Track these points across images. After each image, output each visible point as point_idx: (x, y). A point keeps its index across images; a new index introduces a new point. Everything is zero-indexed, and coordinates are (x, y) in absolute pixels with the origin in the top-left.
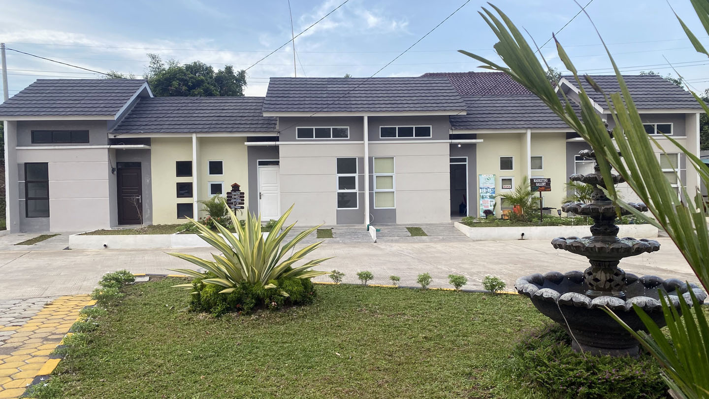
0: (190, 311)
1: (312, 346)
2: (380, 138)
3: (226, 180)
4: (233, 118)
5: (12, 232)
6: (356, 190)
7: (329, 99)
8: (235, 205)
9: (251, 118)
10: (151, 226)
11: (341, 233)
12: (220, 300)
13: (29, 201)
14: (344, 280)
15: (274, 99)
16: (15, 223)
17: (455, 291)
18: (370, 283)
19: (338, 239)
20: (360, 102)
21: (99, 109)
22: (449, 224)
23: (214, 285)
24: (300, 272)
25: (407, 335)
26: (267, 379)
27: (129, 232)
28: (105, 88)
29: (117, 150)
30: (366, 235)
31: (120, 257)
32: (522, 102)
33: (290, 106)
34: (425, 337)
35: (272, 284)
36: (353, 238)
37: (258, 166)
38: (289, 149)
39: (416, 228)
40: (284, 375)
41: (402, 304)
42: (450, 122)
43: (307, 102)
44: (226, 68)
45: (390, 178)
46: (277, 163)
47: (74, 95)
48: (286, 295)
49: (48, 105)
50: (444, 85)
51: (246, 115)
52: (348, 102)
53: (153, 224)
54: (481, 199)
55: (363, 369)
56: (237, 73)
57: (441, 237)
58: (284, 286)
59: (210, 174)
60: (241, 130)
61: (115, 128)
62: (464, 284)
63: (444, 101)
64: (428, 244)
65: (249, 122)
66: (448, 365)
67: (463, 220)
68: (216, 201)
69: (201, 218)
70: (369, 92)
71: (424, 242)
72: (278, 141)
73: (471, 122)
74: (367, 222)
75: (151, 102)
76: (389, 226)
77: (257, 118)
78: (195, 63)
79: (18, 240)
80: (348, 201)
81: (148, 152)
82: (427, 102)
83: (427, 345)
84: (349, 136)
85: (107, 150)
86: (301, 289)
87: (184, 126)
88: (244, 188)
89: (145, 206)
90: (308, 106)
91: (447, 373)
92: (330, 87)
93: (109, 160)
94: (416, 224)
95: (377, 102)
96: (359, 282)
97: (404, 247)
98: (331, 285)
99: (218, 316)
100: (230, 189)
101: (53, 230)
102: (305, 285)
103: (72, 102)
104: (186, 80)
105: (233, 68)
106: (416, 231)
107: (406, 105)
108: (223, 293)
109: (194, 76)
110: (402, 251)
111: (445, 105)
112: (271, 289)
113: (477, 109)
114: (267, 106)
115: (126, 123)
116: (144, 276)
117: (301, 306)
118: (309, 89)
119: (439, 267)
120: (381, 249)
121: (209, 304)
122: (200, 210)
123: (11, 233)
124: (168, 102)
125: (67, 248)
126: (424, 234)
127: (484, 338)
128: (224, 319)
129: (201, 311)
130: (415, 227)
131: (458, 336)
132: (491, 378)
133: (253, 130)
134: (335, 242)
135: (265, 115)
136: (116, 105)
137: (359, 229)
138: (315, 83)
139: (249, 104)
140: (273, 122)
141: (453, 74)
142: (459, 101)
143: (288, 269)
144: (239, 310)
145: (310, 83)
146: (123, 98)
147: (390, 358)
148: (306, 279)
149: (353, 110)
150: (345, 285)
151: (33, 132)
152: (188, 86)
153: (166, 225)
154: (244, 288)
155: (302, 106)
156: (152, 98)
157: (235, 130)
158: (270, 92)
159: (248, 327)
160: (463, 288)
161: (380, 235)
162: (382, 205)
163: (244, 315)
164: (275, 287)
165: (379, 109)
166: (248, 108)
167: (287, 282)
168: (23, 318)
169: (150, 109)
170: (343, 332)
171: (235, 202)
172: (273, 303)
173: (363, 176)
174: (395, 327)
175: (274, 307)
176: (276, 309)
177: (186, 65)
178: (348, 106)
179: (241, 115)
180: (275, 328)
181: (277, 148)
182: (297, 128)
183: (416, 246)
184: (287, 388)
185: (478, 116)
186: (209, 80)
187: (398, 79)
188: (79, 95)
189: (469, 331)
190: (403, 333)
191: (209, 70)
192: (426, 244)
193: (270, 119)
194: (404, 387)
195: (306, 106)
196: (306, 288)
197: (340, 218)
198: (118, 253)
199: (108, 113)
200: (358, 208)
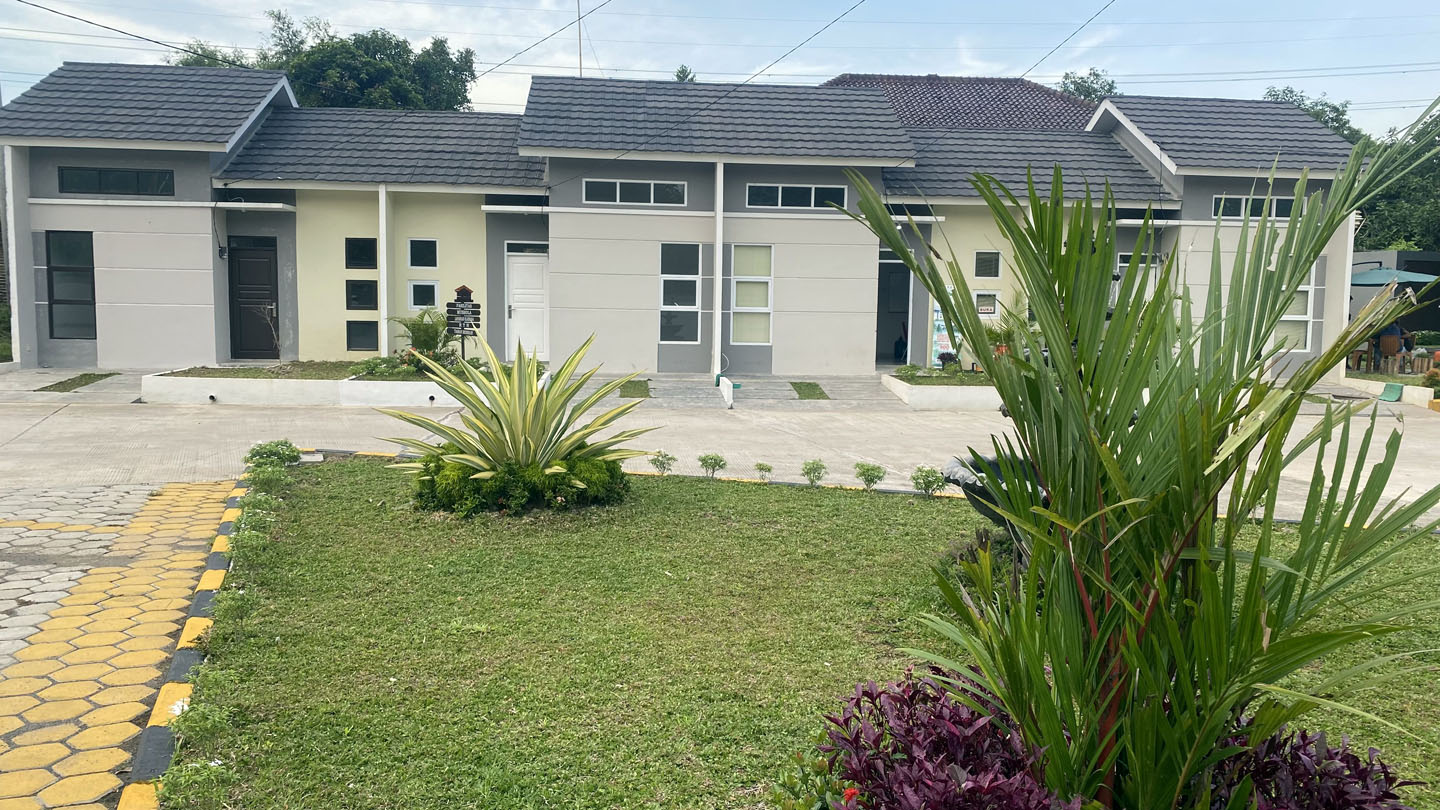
0: (416, 509)
1: (626, 562)
2: (747, 206)
3: (445, 280)
4: (460, 156)
5: (25, 365)
6: (697, 308)
7: (649, 125)
8: (463, 329)
9: (493, 157)
10: (296, 364)
11: (665, 390)
12: (469, 491)
13: (54, 306)
14: (675, 470)
15: (540, 121)
16: (28, 349)
17: (864, 490)
18: (719, 474)
19: (660, 400)
20: (709, 134)
21: (193, 130)
22: (872, 378)
23: (458, 466)
24: (600, 451)
25: (779, 550)
26: (562, 601)
27: (256, 373)
28: (203, 85)
29: (229, 211)
30: (713, 394)
31: (248, 420)
32: (1025, 144)
33: (571, 137)
34: (807, 554)
35: (557, 467)
36: (689, 400)
37: (506, 253)
38: (566, 221)
39: (810, 384)
40: (587, 598)
41: (774, 508)
42: (884, 180)
43: (605, 130)
44: (434, 44)
45: (763, 287)
46: (544, 249)
47: (142, 97)
48: (581, 485)
49: (92, 118)
50: (875, 105)
51: (484, 149)
52: (687, 134)
53: (301, 360)
54: (936, 332)
55: (707, 594)
56: (457, 54)
57: (854, 403)
58: (576, 471)
59: (412, 265)
60: (474, 180)
61: (225, 168)
62: (880, 478)
63: (873, 139)
64: (828, 414)
65: (491, 165)
66: (839, 592)
67: (897, 371)
68: (427, 319)
69: (396, 352)
70: (727, 114)
71: (821, 410)
72: (548, 205)
73: (924, 181)
74: (717, 369)
75: (292, 116)
76: (759, 377)
77: (504, 158)
78: (375, 33)
79: (39, 381)
80: (679, 328)
81: (290, 217)
82: (840, 138)
83: (809, 565)
84: (686, 202)
85: (210, 212)
86: (606, 477)
87: (361, 170)
88: (479, 296)
89: (284, 323)
90: (608, 138)
91: (836, 601)
92: (653, 102)
93: (215, 231)
94: (810, 378)
95: (741, 135)
96: (702, 473)
97: (784, 419)
98: (653, 476)
99: (466, 517)
100: (453, 297)
101: (104, 365)
102: (611, 472)
103: (138, 112)
104: (355, 68)
105: (449, 44)
106: (808, 390)
107: (799, 144)
108: (476, 479)
109: (372, 60)
110: (779, 425)
111: (875, 146)
112: (555, 475)
113: (937, 155)
114: (527, 135)
115: (245, 160)
116: (313, 452)
117: (604, 505)
118: (610, 102)
119: (847, 454)
120: (741, 421)
121: (451, 496)
122: (392, 337)
123: (22, 368)
124: (327, 117)
125: (139, 401)
126: (823, 396)
127: (900, 558)
128: (477, 521)
129: (436, 508)
130: (808, 381)
131: (860, 554)
132: (901, 608)
133: (497, 181)
134: (655, 406)
135: (524, 153)
136: (228, 123)
137: (701, 383)
138: (621, 90)
139: (490, 129)
140: (538, 167)
141: (897, 78)
142: (903, 139)
143: (581, 446)
144: (501, 507)
145: (611, 89)
146: (240, 108)
147: (750, 580)
148: (614, 462)
149: (696, 149)
150: (678, 476)
151: (61, 170)
152: (360, 82)
153: (325, 363)
154: (511, 472)
155: (596, 138)
156: (296, 109)
157: (462, 180)
158: (532, 106)
159: (519, 534)
160: (879, 486)
161: (740, 395)
162: (746, 337)
163: (510, 516)
164: (565, 471)
165: (745, 150)
166: (488, 135)
167: (582, 465)
168: (121, 514)
169: (294, 131)
170: (676, 545)
171: (462, 322)
172: (559, 498)
173: (710, 280)
174: (760, 540)
175: (560, 504)
176: (564, 508)
177: (355, 35)
178: (686, 141)
179: (474, 149)
180: (563, 537)
181: (544, 219)
182: (584, 180)
183: (807, 417)
184: (594, 614)
185: (938, 169)
186: (402, 70)
187: (787, 90)
188: (153, 97)
189: (878, 548)
190: (773, 548)
191: (403, 47)
192: (824, 414)
193: (530, 160)
194: (768, 616)
195: (604, 138)
196: (612, 477)
197: (664, 361)
198: (241, 412)
199: (212, 138)
200: (698, 342)
